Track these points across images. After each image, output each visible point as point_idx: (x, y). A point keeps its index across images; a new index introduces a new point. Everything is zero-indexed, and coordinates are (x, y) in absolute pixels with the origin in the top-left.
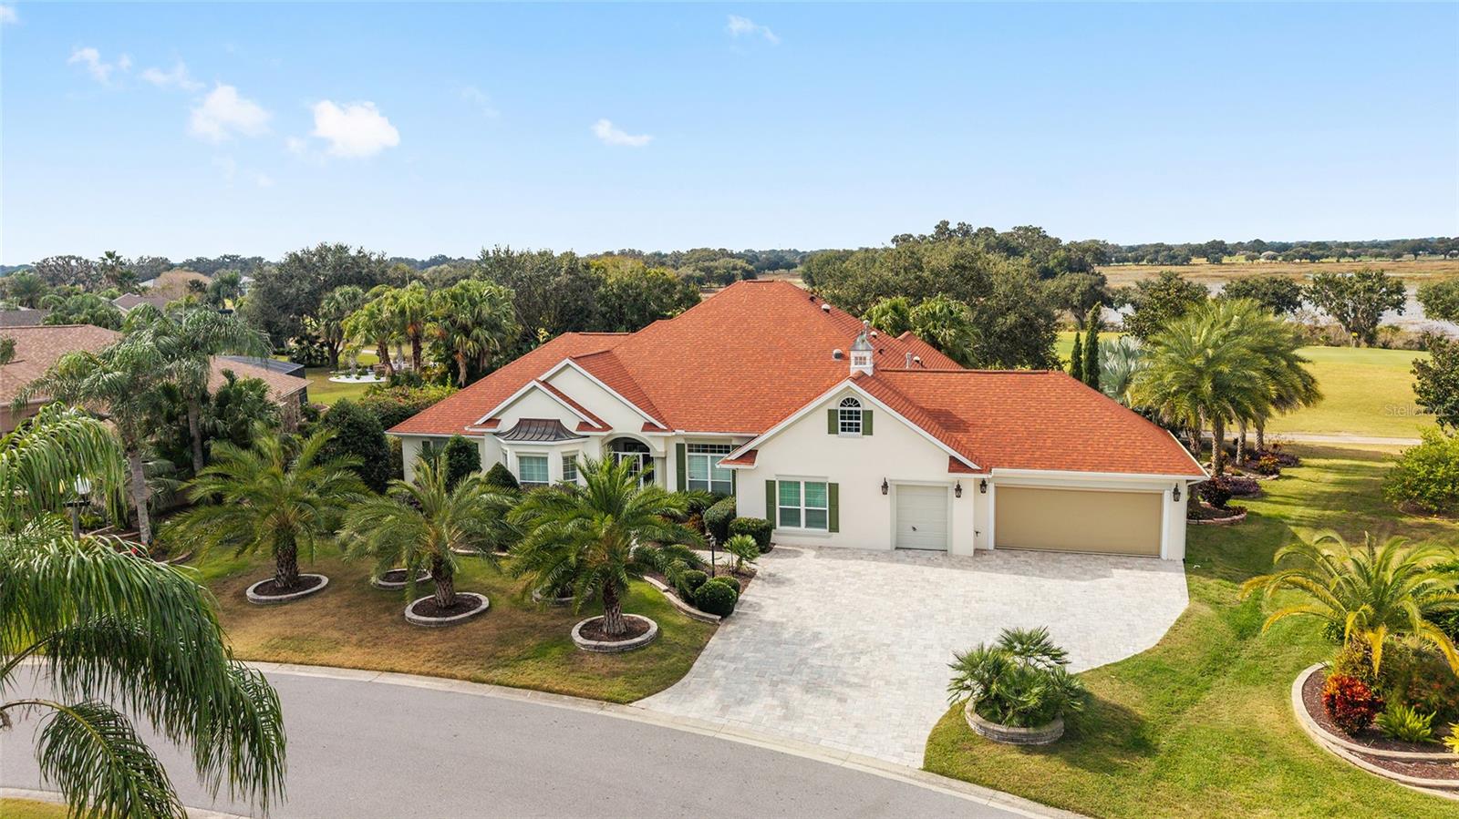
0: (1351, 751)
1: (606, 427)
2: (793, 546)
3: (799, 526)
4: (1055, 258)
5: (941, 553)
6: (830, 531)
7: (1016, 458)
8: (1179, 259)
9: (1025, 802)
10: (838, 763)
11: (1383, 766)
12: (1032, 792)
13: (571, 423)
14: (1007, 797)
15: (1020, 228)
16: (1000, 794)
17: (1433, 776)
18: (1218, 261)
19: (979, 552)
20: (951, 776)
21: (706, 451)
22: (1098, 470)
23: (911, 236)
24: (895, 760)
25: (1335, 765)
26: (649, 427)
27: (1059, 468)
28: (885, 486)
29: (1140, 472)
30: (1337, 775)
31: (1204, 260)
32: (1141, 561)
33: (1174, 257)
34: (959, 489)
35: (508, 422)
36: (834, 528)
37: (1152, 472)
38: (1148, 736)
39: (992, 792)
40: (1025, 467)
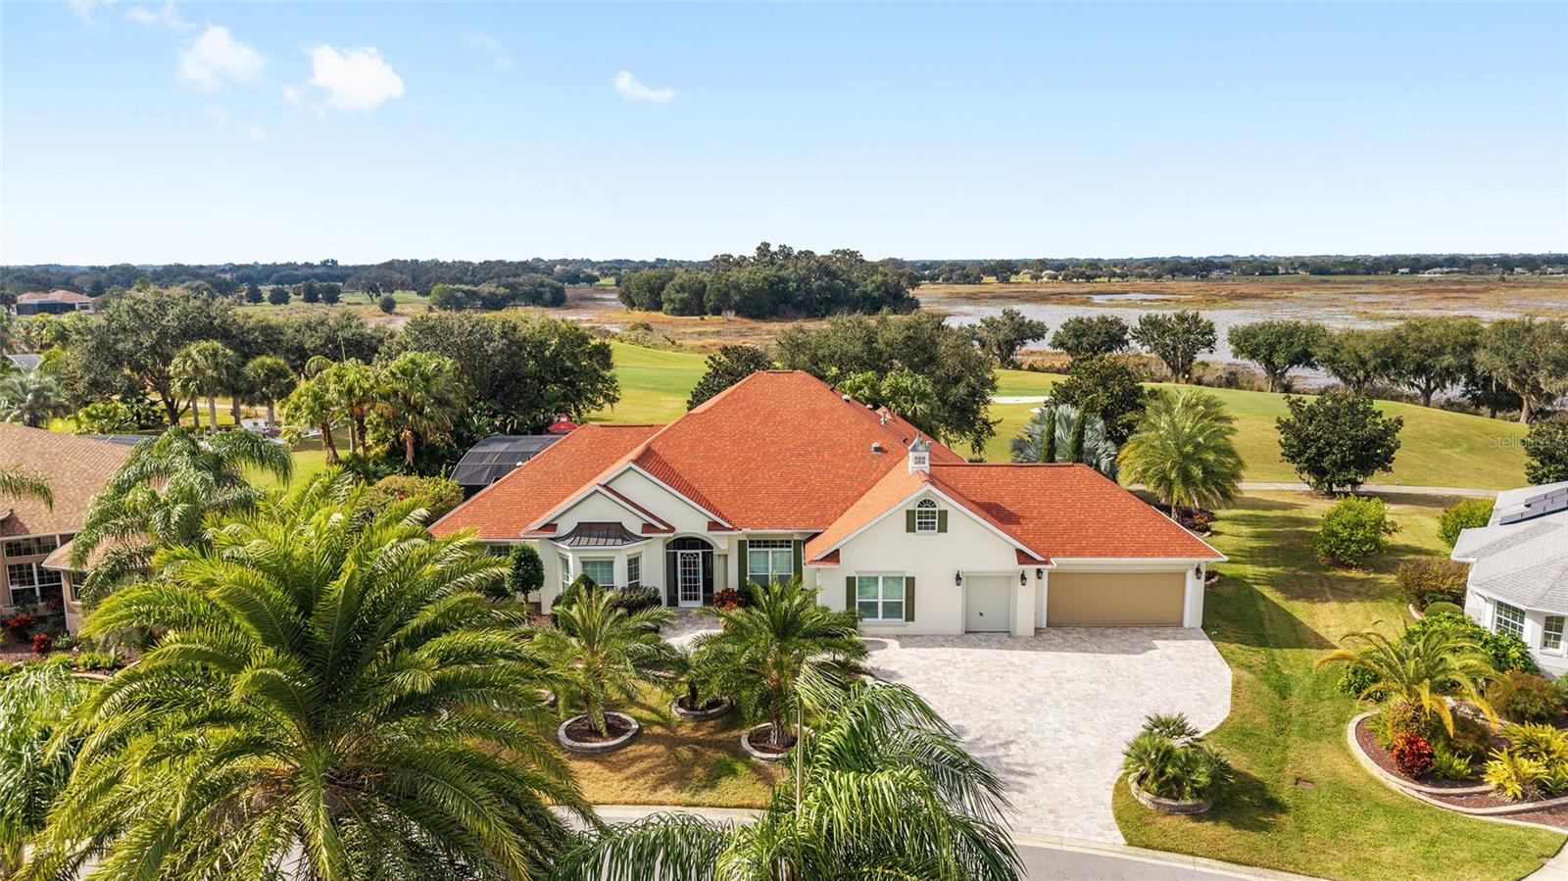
0: (1419, 791)
1: (671, 529)
2: (871, 636)
3: (877, 617)
4: (873, 282)
5: (1003, 635)
6: (906, 621)
7: (1068, 547)
9: (1220, 864)
10: (1058, 847)
11: (1446, 802)
12: (1223, 855)
13: (634, 525)
14: (1206, 861)
15: (838, 252)
16: (1198, 859)
17: (1481, 806)
18: (1006, 280)
19: (1038, 631)
20: (1154, 848)
21: (767, 546)
22: (1138, 556)
23: (732, 256)
24: (1101, 839)
25: (1414, 806)
26: (714, 526)
27: (1105, 555)
28: (958, 578)
29: (1171, 556)
30: (1419, 812)
31: (993, 279)
32: (1169, 631)
33: (967, 276)
34: (1023, 577)
35: (566, 526)
36: (910, 617)
37: (1181, 556)
38: (1275, 796)
39: (1191, 858)
40: (1077, 556)
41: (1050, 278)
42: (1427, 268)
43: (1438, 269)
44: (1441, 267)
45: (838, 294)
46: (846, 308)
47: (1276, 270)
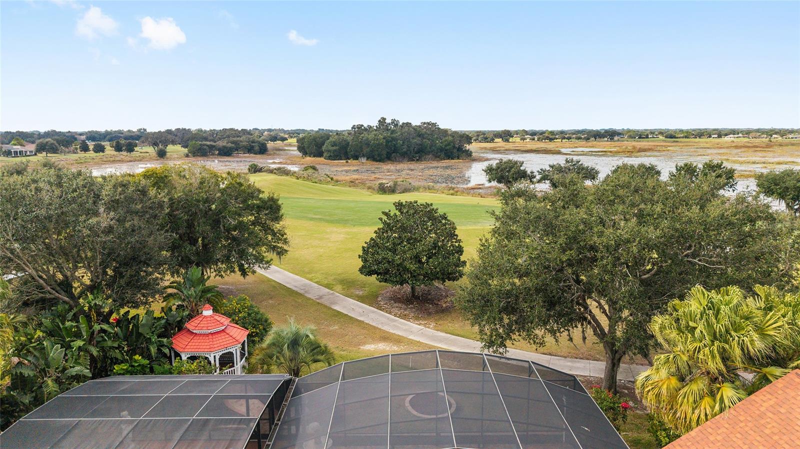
4: (446, 141)
15: (425, 123)
18: (507, 141)
23: (363, 126)
31: (500, 140)
33: (486, 138)
41: (530, 139)
42: (726, 135)
43: (732, 135)
45: (426, 148)
46: (431, 156)
47: (647, 137)
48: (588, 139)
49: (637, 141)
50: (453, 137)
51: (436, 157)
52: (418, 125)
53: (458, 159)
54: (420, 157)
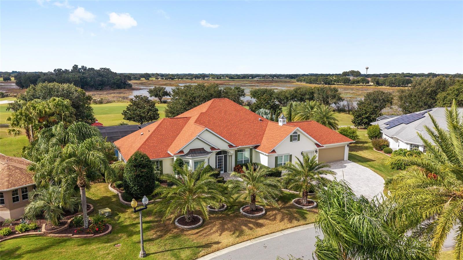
1: (218, 148)
8: (137, 79)
15: (102, 69)
18: (148, 79)
21: (242, 151)
26: (230, 146)
28: (302, 153)
31: (144, 79)
33: (135, 78)
34: (316, 151)
35: (186, 151)
37: (346, 142)
41: (161, 79)
42: (255, 77)
43: (258, 78)
44: (258, 77)
45: (105, 83)
46: (108, 87)
47: (221, 77)
48: (192, 79)
49: (216, 80)
50: (120, 76)
51: (112, 88)
52: (98, 69)
53: (124, 89)
54: (101, 88)
